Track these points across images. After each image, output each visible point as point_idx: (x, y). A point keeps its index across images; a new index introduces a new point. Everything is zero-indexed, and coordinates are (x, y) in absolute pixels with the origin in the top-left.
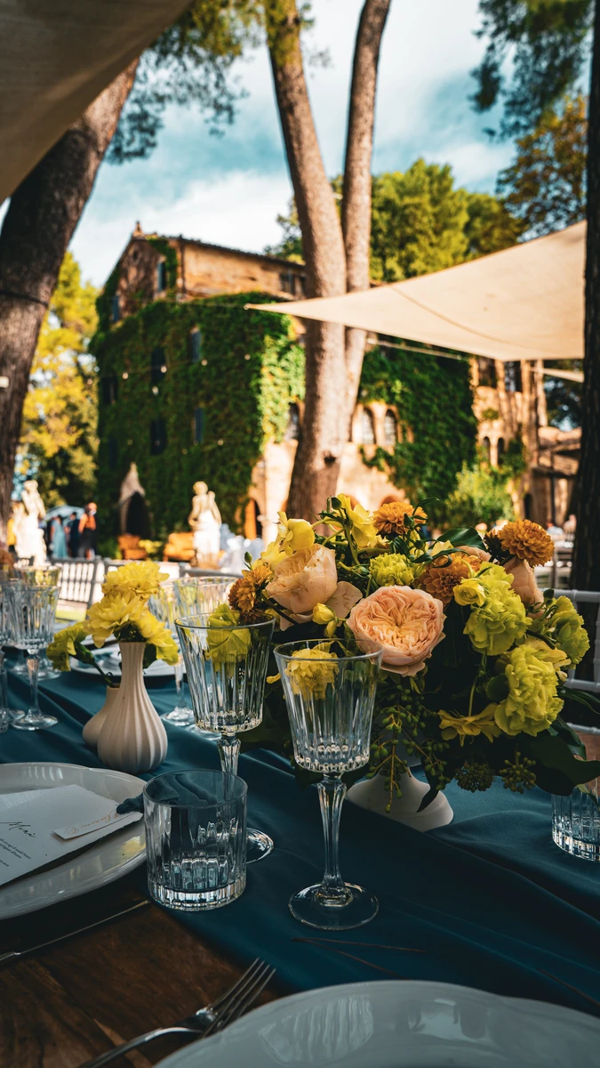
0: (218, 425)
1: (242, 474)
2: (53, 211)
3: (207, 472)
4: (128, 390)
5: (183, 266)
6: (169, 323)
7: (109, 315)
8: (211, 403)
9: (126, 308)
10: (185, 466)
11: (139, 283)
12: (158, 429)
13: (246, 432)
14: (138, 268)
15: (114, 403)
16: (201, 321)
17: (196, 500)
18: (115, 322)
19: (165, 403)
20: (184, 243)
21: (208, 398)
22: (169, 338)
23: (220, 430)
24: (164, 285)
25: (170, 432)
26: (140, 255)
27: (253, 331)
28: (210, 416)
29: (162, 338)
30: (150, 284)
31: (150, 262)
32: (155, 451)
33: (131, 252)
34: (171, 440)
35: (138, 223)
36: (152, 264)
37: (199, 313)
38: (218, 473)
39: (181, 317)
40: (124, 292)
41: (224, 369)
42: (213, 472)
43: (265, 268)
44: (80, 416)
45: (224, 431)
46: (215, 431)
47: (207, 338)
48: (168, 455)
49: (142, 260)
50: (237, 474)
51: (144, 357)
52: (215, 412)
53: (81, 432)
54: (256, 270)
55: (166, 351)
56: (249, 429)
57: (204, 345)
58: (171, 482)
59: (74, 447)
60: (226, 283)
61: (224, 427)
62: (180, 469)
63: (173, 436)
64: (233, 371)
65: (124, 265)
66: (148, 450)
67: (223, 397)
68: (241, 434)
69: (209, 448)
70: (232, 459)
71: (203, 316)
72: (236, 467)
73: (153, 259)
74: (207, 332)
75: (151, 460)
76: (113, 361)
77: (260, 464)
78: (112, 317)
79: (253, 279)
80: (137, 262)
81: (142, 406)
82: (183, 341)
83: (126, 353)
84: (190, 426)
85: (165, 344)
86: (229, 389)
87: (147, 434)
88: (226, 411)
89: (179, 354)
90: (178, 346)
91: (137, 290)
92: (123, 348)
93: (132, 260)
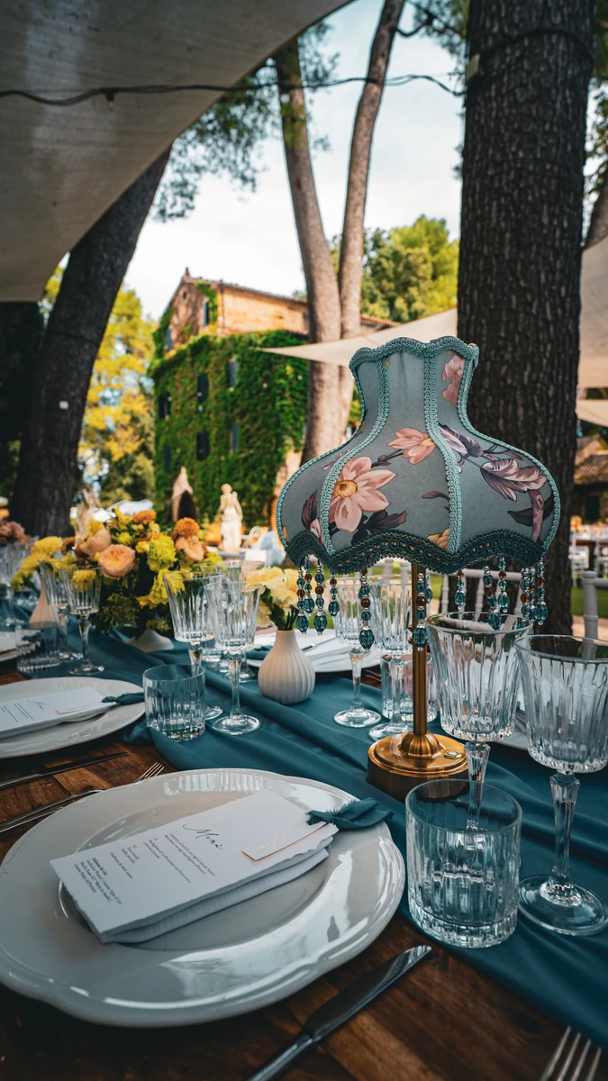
0: (250, 437)
1: (269, 476)
2: (103, 269)
3: (241, 475)
4: (179, 407)
5: (223, 306)
6: (212, 353)
7: (163, 345)
8: (245, 420)
9: (177, 341)
10: (224, 470)
11: (188, 320)
12: (202, 440)
13: (271, 443)
14: (187, 306)
15: (167, 418)
16: (236, 352)
17: (223, 498)
18: (168, 351)
19: (208, 418)
20: (223, 288)
21: (242, 415)
22: (211, 365)
23: (251, 441)
24: (208, 321)
25: (212, 442)
26: (188, 296)
27: (278, 361)
28: (243, 430)
29: (207, 365)
30: (196, 322)
31: (196, 302)
32: (201, 457)
33: (181, 293)
34: (213, 449)
35: (187, 269)
36: (198, 305)
37: (236, 345)
38: (250, 476)
39: (221, 348)
40: (176, 326)
41: (254, 392)
42: (246, 475)
43: (291, 308)
44: (143, 428)
45: (254, 442)
46: (247, 441)
47: (241, 367)
48: (211, 460)
49: (190, 300)
50: (265, 477)
51: (192, 380)
52: (247, 426)
53: (143, 440)
54: (283, 310)
55: (209, 376)
56: (274, 441)
57: (240, 372)
58: (213, 482)
59: (137, 453)
60: (258, 321)
61: (254, 439)
62: (220, 472)
63: (215, 445)
64: (262, 394)
65: (176, 304)
66: (195, 456)
67: (254, 414)
68: (268, 445)
69: (243, 455)
70: (260, 465)
71: (238, 348)
72: (263, 471)
73: (199, 300)
74: (242, 362)
75: (197, 465)
76: (167, 383)
77: (283, 469)
78: (166, 347)
79: (281, 318)
80: (186, 301)
81: (191, 420)
82: (222, 368)
83: (177, 377)
84: (228, 438)
85: (208, 370)
86: (259, 408)
87: (194, 443)
88: (256, 426)
89: (219, 378)
90: (219, 372)
91: (186, 325)
92: (175, 373)
93: (181, 299)
